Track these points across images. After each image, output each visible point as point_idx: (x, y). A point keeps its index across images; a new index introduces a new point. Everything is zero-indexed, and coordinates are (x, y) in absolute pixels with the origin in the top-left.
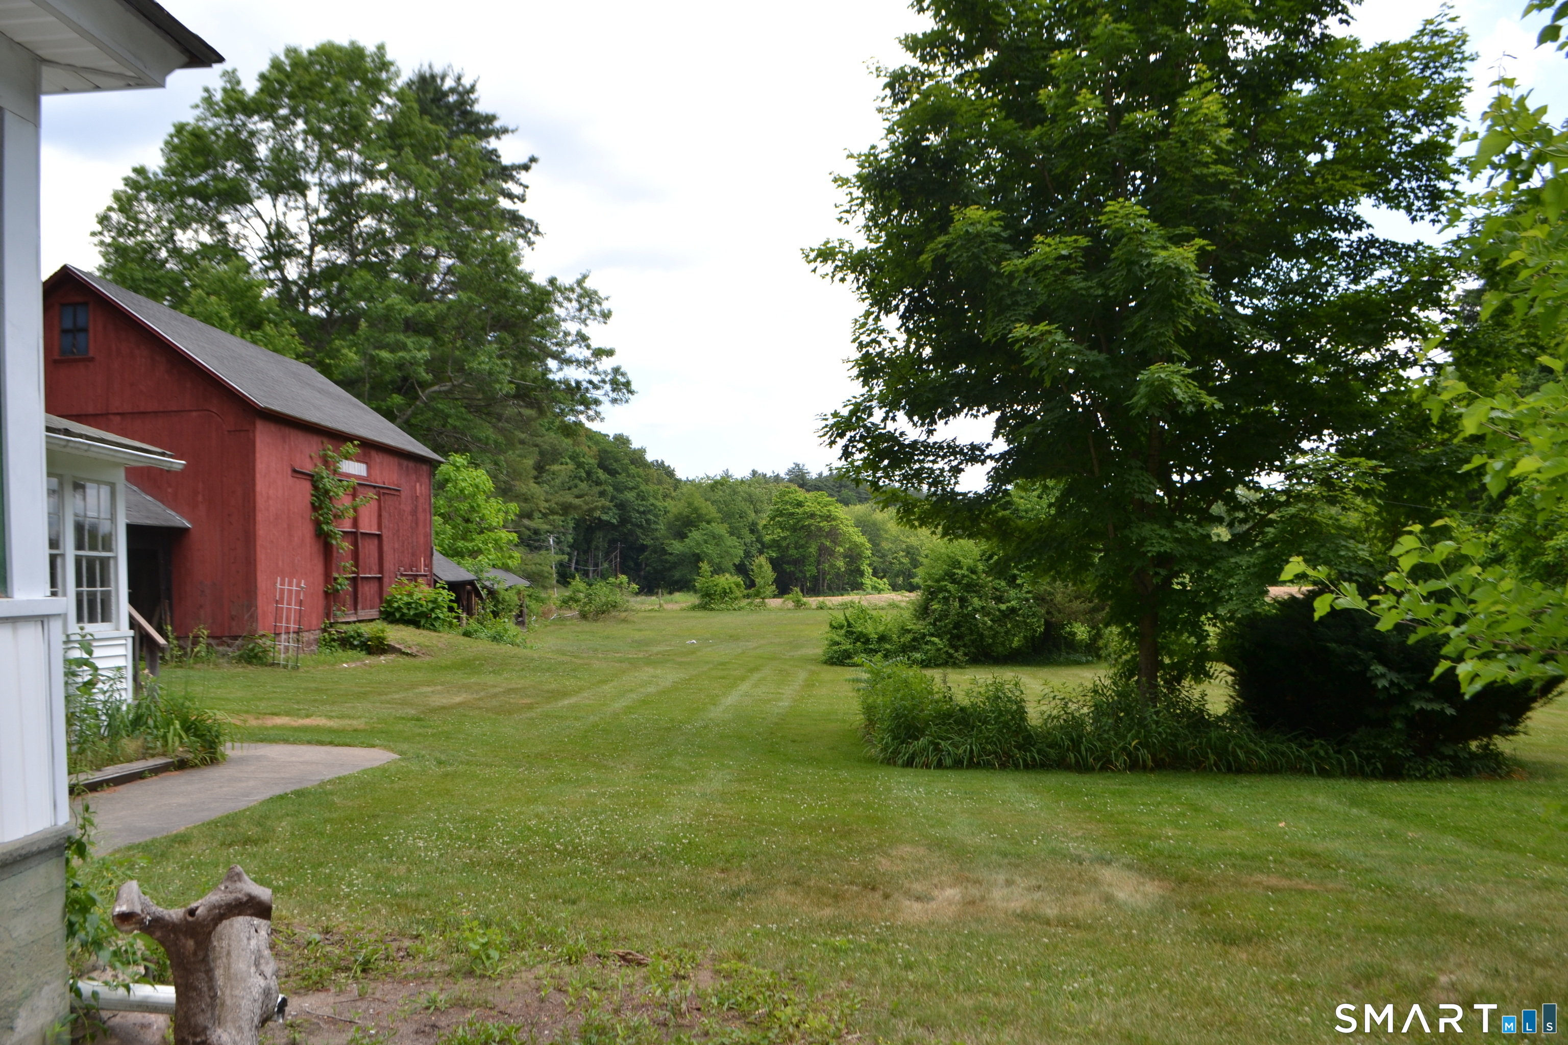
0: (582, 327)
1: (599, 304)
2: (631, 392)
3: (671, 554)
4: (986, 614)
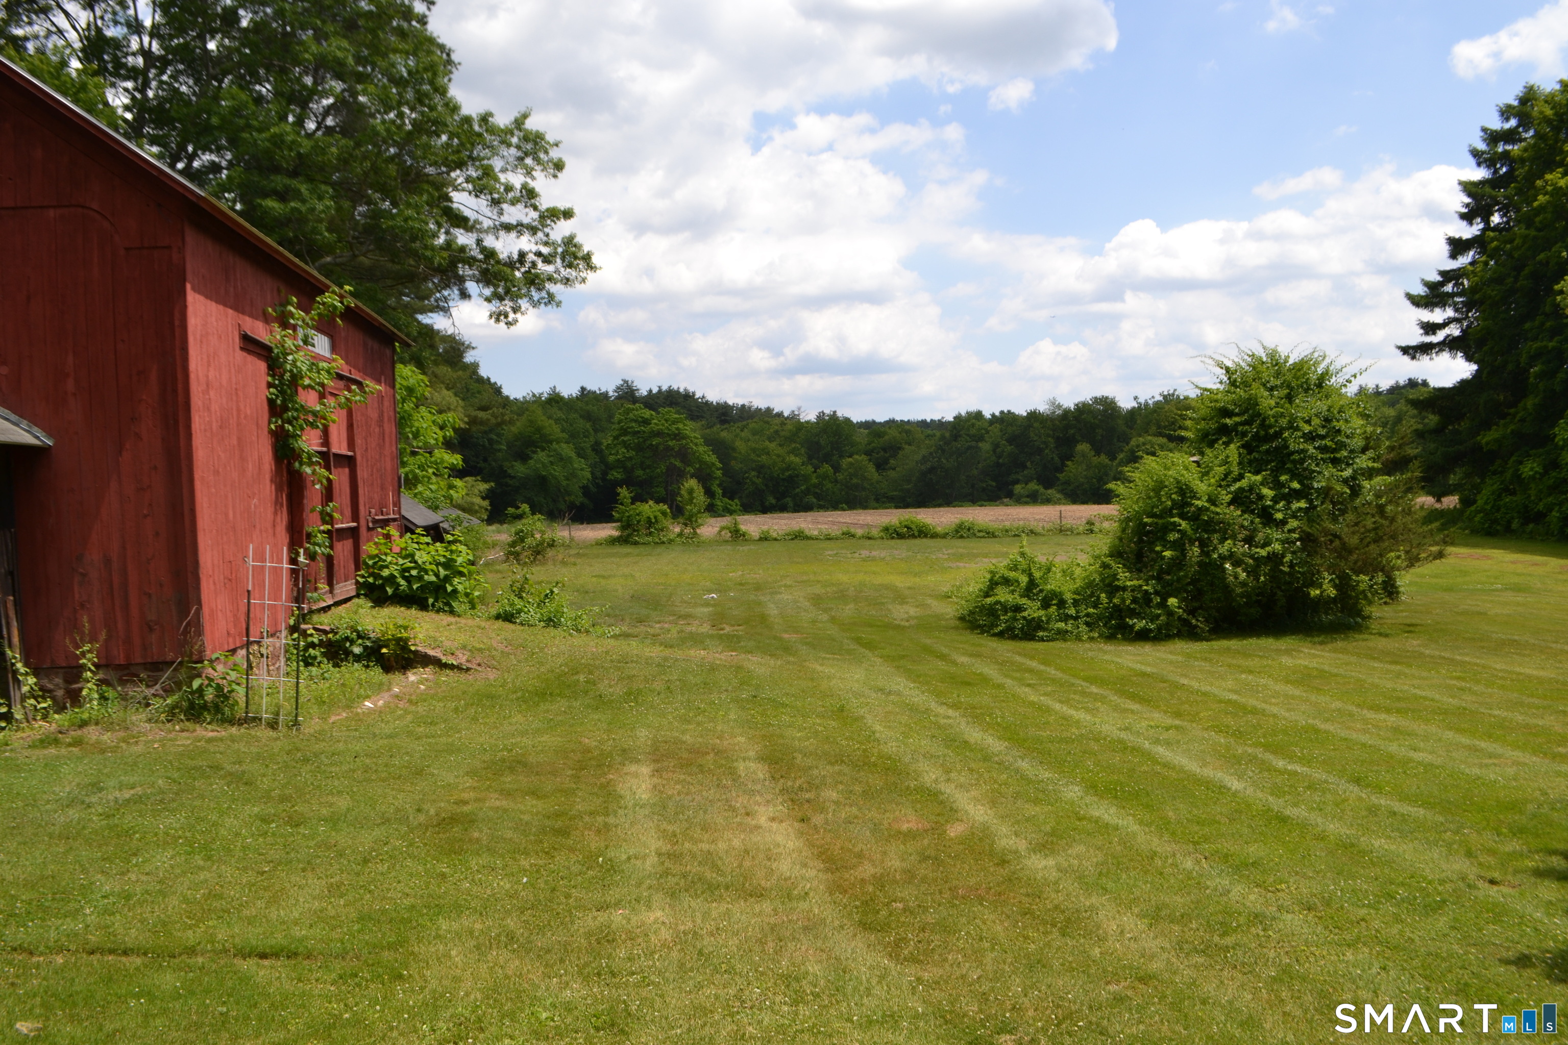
0: (529, 180)
1: (546, 152)
2: (591, 267)
3: (514, 477)
4: (1237, 563)
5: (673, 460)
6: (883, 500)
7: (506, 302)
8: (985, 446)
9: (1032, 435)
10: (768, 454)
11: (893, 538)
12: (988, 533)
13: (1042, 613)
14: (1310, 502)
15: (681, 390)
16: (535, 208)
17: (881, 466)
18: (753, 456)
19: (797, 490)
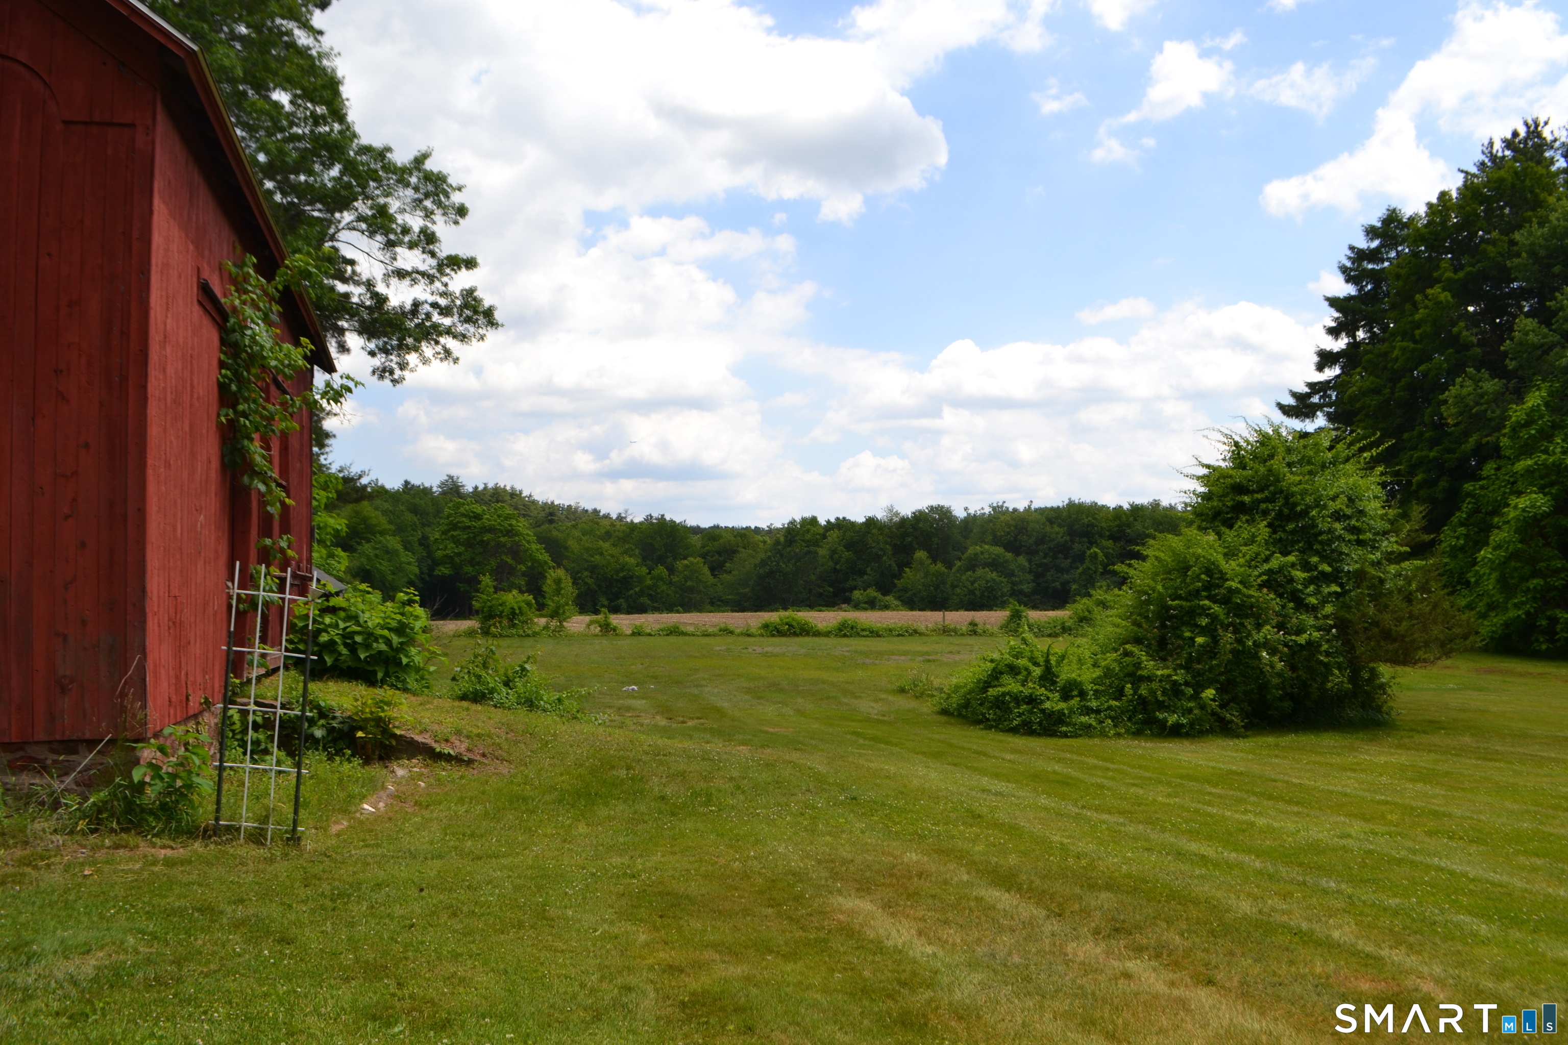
0: (428, 224)
1: (448, 197)
2: (492, 324)
4: (1273, 651)
5: (504, 557)
6: (717, 604)
7: (393, 357)
8: (823, 552)
9: (870, 541)
10: (601, 554)
11: (773, 636)
12: (872, 632)
13: (1062, 705)
14: (1341, 585)
15: (508, 488)
16: (433, 254)
17: (715, 569)
18: (585, 556)
19: (631, 592)
